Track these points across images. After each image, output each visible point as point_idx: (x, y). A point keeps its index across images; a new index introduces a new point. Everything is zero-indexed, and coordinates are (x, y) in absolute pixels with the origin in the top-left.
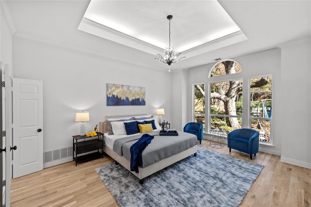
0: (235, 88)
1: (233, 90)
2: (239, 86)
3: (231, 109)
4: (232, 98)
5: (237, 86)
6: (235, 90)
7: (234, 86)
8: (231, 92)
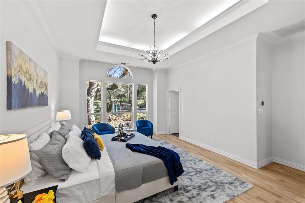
0: (95, 88)
1: (94, 90)
2: (98, 87)
3: (91, 108)
4: (92, 97)
5: (97, 87)
6: (95, 91)
7: (95, 86)
8: (92, 92)
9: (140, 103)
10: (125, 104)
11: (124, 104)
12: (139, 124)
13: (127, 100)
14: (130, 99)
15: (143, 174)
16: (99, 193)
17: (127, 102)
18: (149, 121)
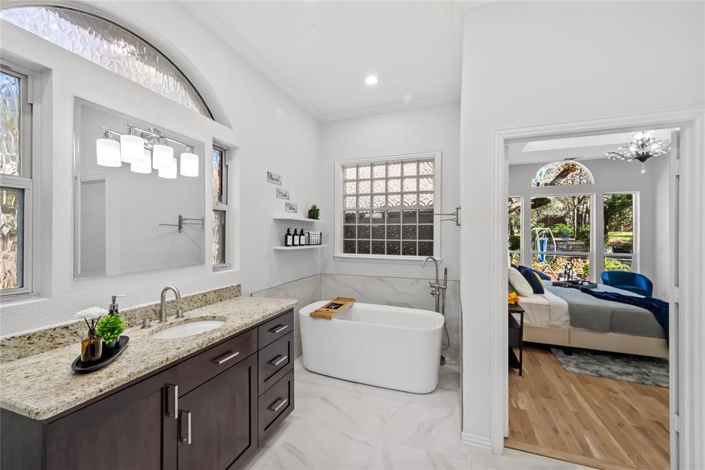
9: (619, 239)
10: (565, 242)
11: (561, 241)
12: (609, 277)
13: (571, 230)
14: (583, 229)
15: (611, 319)
16: (550, 320)
17: (572, 237)
18: (640, 275)
